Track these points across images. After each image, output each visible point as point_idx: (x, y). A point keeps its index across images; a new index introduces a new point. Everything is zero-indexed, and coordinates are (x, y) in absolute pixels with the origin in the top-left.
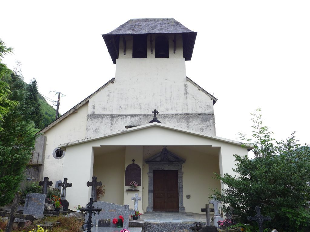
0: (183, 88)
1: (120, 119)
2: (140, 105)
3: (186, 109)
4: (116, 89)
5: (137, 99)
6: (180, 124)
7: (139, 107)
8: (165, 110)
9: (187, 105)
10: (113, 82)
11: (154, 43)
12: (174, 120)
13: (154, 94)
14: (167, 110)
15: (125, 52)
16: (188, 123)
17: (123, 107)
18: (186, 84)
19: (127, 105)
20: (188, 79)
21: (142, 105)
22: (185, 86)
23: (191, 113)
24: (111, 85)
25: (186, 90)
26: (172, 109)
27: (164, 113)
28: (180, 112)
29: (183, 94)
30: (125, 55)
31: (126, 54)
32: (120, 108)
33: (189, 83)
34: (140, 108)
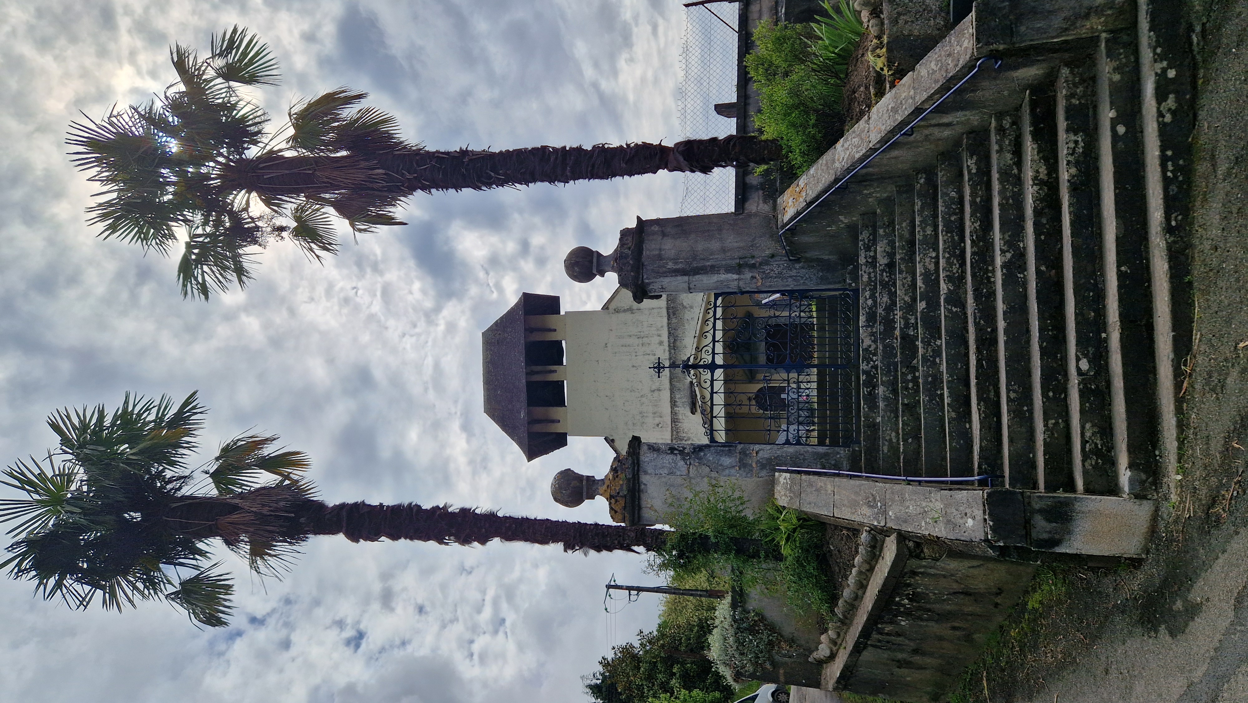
0: (622, 315)
1: (680, 424)
2: (654, 391)
3: (659, 310)
4: (625, 434)
5: (642, 396)
6: (686, 321)
7: (656, 393)
8: (662, 347)
9: (653, 308)
10: (613, 441)
11: (539, 368)
12: (680, 332)
13: (633, 366)
14: (661, 343)
15: (554, 421)
16: (685, 307)
17: (657, 420)
18: (615, 310)
19: (655, 413)
20: (606, 307)
21: (654, 387)
22: (617, 312)
23: (666, 303)
24: (617, 444)
25: (625, 311)
26: (659, 336)
27: (667, 348)
28: (665, 320)
29: (632, 315)
30: (559, 421)
31: (558, 418)
32: (660, 426)
33: (612, 306)
34: (659, 390)
